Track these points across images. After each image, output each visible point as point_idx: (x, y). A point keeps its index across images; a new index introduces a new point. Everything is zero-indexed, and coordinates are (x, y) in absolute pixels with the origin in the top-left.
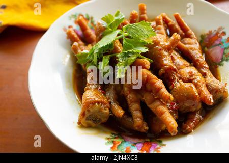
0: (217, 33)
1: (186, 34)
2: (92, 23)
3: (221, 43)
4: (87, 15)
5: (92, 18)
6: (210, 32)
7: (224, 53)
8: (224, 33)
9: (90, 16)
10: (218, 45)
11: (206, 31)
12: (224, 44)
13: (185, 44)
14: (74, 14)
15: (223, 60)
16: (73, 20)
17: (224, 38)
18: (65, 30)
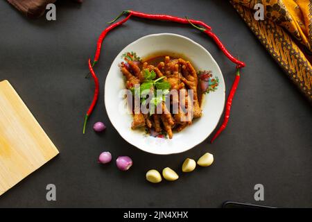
0: (208, 74)
1: (191, 73)
2: (135, 57)
3: (208, 81)
4: (132, 52)
5: (135, 54)
7: (208, 88)
8: (211, 75)
11: (203, 70)
14: (124, 53)
15: (206, 91)
16: (124, 58)
17: (211, 78)
18: (119, 66)
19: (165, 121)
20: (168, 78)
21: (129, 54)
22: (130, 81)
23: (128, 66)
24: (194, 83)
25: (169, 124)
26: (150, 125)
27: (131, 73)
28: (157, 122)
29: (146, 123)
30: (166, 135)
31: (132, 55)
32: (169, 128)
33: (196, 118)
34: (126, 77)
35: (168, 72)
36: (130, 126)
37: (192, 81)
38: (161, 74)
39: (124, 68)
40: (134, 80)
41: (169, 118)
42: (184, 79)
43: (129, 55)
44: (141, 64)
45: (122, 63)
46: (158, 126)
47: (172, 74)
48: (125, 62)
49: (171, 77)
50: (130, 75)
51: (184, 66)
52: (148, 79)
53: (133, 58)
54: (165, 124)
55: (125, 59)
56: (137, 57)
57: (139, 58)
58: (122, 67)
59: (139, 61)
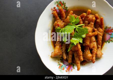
4: (63, 2)
5: (65, 4)
6: (110, 27)
7: (109, 39)
10: (110, 34)
12: (112, 35)
14: (58, 1)
15: (107, 41)
16: (56, 4)
18: (52, 9)
19: (77, 57)
20: (85, 26)
21: (61, 2)
22: (57, 22)
23: (58, 11)
24: (101, 34)
25: (80, 60)
26: (65, 57)
27: (59, 17)
28: (70, 56)
29: (62, 55)
30: (74, 66)
31: (63, 4)
34: (55, 18)
35: (87, 22)
36: (50, 55)
37: (101, 32)
39: (55, 12)
41: (80, 56)
42: (96, 30)
43: (61, 4)
44: (67, 12)
45: (54, 8)
46: (70, 59)
47: (89, 24)
48: (57, 8)
49: (87, 26)
50: (58, 18)
51: (98, 20)
52: (72, 23)
53: (63, 6)
54: (76, 59)
55: (57, 6)
56: (66, 6)
57: (67, 8)
58: (54, 11)
59: (66, 9)
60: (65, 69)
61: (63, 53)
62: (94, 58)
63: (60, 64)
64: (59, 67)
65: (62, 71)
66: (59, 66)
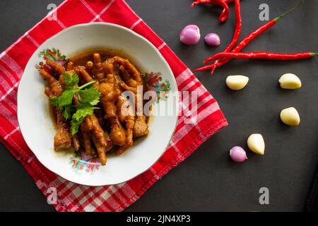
0: (156, 77)
1: (133, 76)
2: (59, 55)
3: (157, 86)
4: (54, 49)
5: (58, 51)
6: (152, 73)
8: (160, 79)
9: (56, 50)
10: (155, 87)
11: (150, 72)
12: (158, 88)
13: (129, 85)
14: (42, 51)
16: (42, 56)
17: (160, 83)
18: (37, 67)
19: (97, 142)
20: (100, 83)
21: (50, 51)
23: (49, 67)
25: (101, 145)
26: (77, 146)
27: (53, 76)
28: (87, 142)
29: (72, 143)
31: (55, 53)
32: (102, 151)
33: (139, 138)
34: (46, 81)
35: (101, 75)
38: (89, 78)
39: (44, 70)
40: (57, 86)
41: (100, 138)
42: (123, 84)
43: (50, 53)
44: (66, 63)
45: (41, 64)
46: (88, 147)
47: (105, 77)
48: (45, 62)
49: (104, 82)
50: (52, 79)
51: (121, 67)
52: (70, 85)
53: (56, 56)
54: (97, 145)
55: (45, 58)
56: (62, 55)
57: (64, 57)
58: (41, 68)
59: (64, 60)
60: (85, 168)
61: (72, 139)
62: (130, 137)
63: (74, 161)
64: (73, 166)
65: (80, 171)
66: (73, 164)
